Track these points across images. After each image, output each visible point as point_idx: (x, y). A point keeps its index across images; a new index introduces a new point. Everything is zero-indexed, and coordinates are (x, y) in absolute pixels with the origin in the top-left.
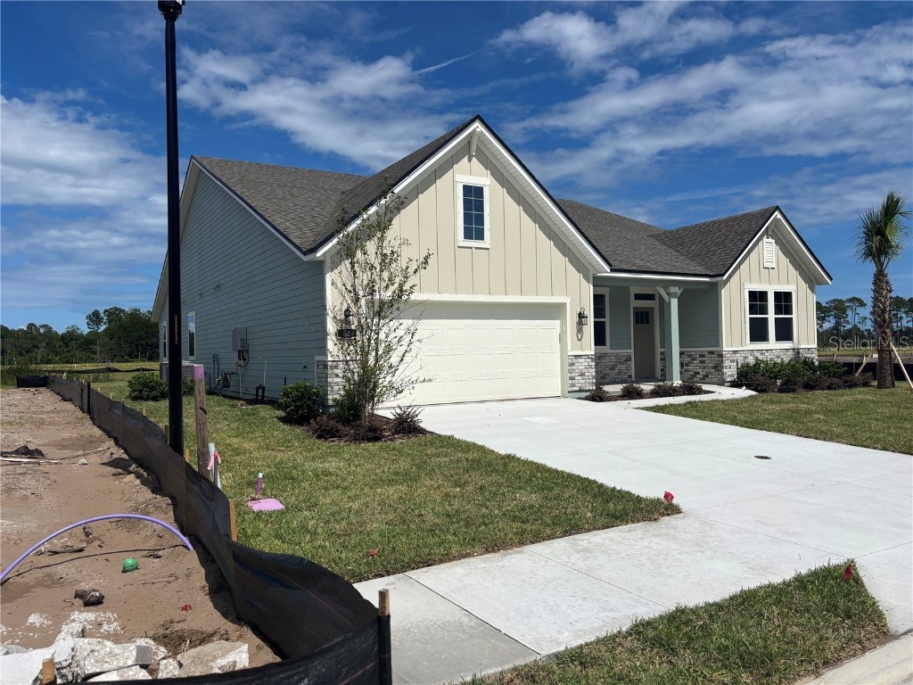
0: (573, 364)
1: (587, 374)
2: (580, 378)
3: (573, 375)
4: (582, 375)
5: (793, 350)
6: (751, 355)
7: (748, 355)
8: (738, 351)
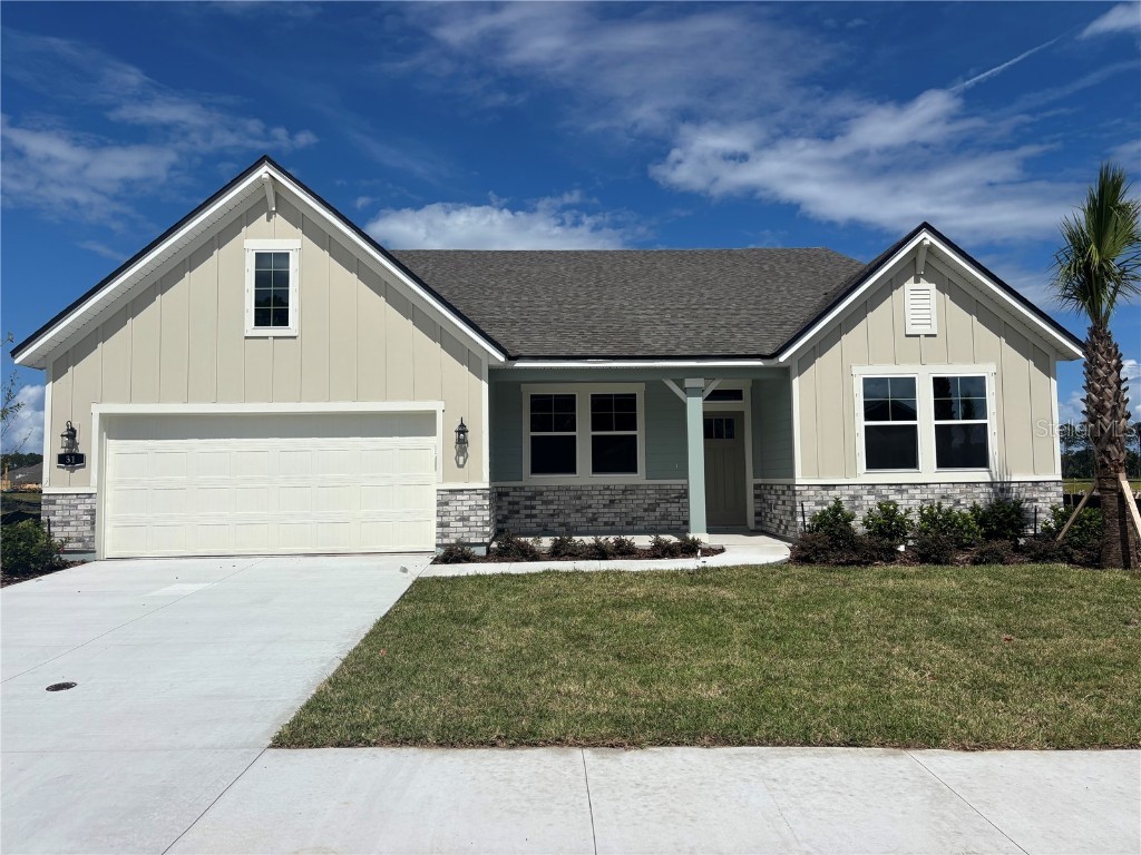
0: (447, 504)
1: (472, 519)
2: (460, 524)
3: (445, 519)
4: (464, 519)
5: (991, 484)
6: (869, 493)
7: (860, 493)
8: (835, 485)
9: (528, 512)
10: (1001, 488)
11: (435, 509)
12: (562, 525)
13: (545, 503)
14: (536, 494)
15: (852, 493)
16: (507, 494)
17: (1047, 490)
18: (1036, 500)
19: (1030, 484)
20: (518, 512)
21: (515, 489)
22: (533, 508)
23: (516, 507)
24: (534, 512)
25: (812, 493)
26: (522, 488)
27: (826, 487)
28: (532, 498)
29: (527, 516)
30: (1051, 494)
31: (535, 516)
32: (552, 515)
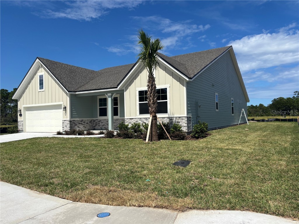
0: (64, 123)
3: (63, 126)
4: (66, 126)
5: (168, 118)
6: (140, 120)
7: (138, 120)
8: (133, 118)
9: (99, 125)
10: (171, 119)
11: (62, 124)
12: (105, 128)
13: (102, 123)
14: (100, 121)
15: (136, 120)
16: (95, 121)
17: (183, 119)
18: (179, 122)
19: (178, 118)
20: (97, 125)
21: (97, 120)
22: (99, 124)
23: (97, 124)
24: (100, 125)
25: (128, 120)
26: (98, 119)
27: (131, 119)
28: (99, 122)
29: (99, 126)
30: (183, 121)
31: (100, 126)
32: (103, 126)
